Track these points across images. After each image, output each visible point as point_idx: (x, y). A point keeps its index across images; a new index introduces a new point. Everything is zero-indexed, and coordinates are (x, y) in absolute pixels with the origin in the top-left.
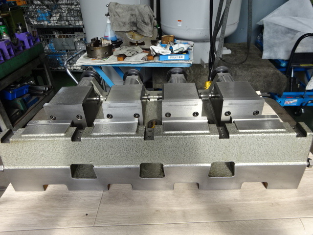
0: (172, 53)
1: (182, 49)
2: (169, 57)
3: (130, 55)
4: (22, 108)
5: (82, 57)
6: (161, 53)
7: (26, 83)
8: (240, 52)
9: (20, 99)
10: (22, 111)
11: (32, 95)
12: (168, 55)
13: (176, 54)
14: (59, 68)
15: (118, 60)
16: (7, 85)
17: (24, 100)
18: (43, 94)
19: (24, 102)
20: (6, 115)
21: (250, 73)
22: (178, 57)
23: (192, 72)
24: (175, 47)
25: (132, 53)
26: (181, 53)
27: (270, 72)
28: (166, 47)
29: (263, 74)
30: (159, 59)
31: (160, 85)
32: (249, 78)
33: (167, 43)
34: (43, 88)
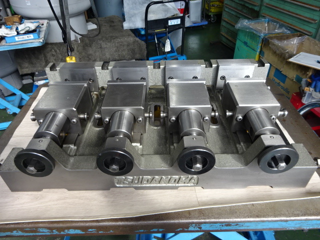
0: (18, 34)
1: (28, 28)
2: (16, 38)
6: (5, 35)
8: (105, 25)
12: (14, 36)
13: (23, 34)
21: (114, 44)
22: (26, 37)
23: (58, 51)
24: (21, 27)
26: (28, 32)
27: (130, 40)
28: (11, 29)
29: (125, 43)
30: (6, 42)
31: (27, 70)
32: (114, 49)
33: (13, 24)
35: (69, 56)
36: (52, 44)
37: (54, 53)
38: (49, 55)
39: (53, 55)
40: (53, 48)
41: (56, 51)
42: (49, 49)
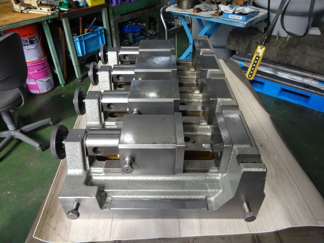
0: (234, 13)
1: (242, 11)
2: (230, 15)
3: (205, 10)
4: (131, 41)
5: (172, 6)
6: (224, 11)
7: (140, 24)
9: (132, 34)
10: (130, 43)
11: (141, 35)
13: (237, 14)
14: (173, 22)
15: (194, 12)
16: (126, 20)
17: (134, 36)
18: (150, 36)
19: (134, 37)
20: (119, 41)
22: (236, 17)
25: (207, 9)
26: (240, 14)
28: (232, 8)
30: (222, 17)
32: (318, 59)
33: (236, 5)
34: (151, 32)
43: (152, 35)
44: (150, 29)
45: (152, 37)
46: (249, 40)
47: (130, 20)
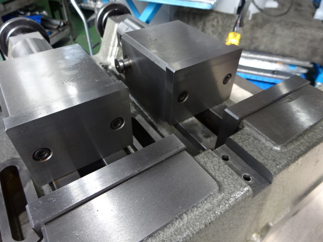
16: (14, 10)
18: (57, 29)
21: (292, 34)
23: (221, 22)
32: (290, 40)
34: (57, 22)
35: (234, 31)
36: (218, 12)
37: (215, 23)
38: (208, 24)
39: (213, 26)
40: (217, 17)
41: (218, 22)
42: (211, 17)
43: (59, 27)
44: (54, 17)
45: (60, 29)
46: (202, 23)
47: (21, 10)
